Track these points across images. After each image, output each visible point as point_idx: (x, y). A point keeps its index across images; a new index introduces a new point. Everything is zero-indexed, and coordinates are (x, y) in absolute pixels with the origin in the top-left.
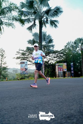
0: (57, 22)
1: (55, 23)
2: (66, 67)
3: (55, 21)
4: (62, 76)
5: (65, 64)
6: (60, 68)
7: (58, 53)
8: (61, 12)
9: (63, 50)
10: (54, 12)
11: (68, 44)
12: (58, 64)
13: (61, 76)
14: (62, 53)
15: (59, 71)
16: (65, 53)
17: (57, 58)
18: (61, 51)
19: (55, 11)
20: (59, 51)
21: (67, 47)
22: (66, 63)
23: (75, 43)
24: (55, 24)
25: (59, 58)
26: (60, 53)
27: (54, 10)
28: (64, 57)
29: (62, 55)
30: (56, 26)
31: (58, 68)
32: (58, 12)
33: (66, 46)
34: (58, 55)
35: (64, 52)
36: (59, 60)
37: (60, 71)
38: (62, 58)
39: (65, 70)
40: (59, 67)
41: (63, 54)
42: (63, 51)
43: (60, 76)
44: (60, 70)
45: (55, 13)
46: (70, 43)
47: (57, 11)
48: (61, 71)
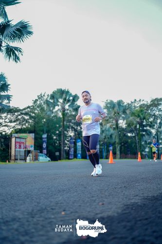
0: (20, 51)
1: (16, 52)
2: (33, 142)
3: (16, 49)
4: (22, 160)
5: (32, 135)
6: (20, 143)
7: (19, 113)
8: (30, 33)
9: (29, 107)
10: (15, 31)
11: (39, 98)
12: (16, 135)
13: (20, 160)
14: (26, 114)
15: (17, 149)
16: (33, 115)
17: (15, 123)
18: (24, 109)
19: (18, 30)
20: (20, 110)
21: (38, 103)
22: (34, 134)
23: (52, 97)
24: (16, 55)
25: (20, 123)
26: (22, 114)
27: (15, 28)
28: (30, 121)
29: (27, 117)
30: (17, 59)
31: (16, 142)
32: (24, 32)
33: (37, 100)
34: (19, 117)
35: (31, 112)
36: (19, 127)
37: (19, 150)
38: (27, 124)
39: (32, 147)
40: (18, 140)
41: (30, 115)
42: (29, 109)
43: (17, 159)
44: (20, 146)
45: (17, 32)
46: (44, 96)
47: (22, 30)
48: (21, 150)
